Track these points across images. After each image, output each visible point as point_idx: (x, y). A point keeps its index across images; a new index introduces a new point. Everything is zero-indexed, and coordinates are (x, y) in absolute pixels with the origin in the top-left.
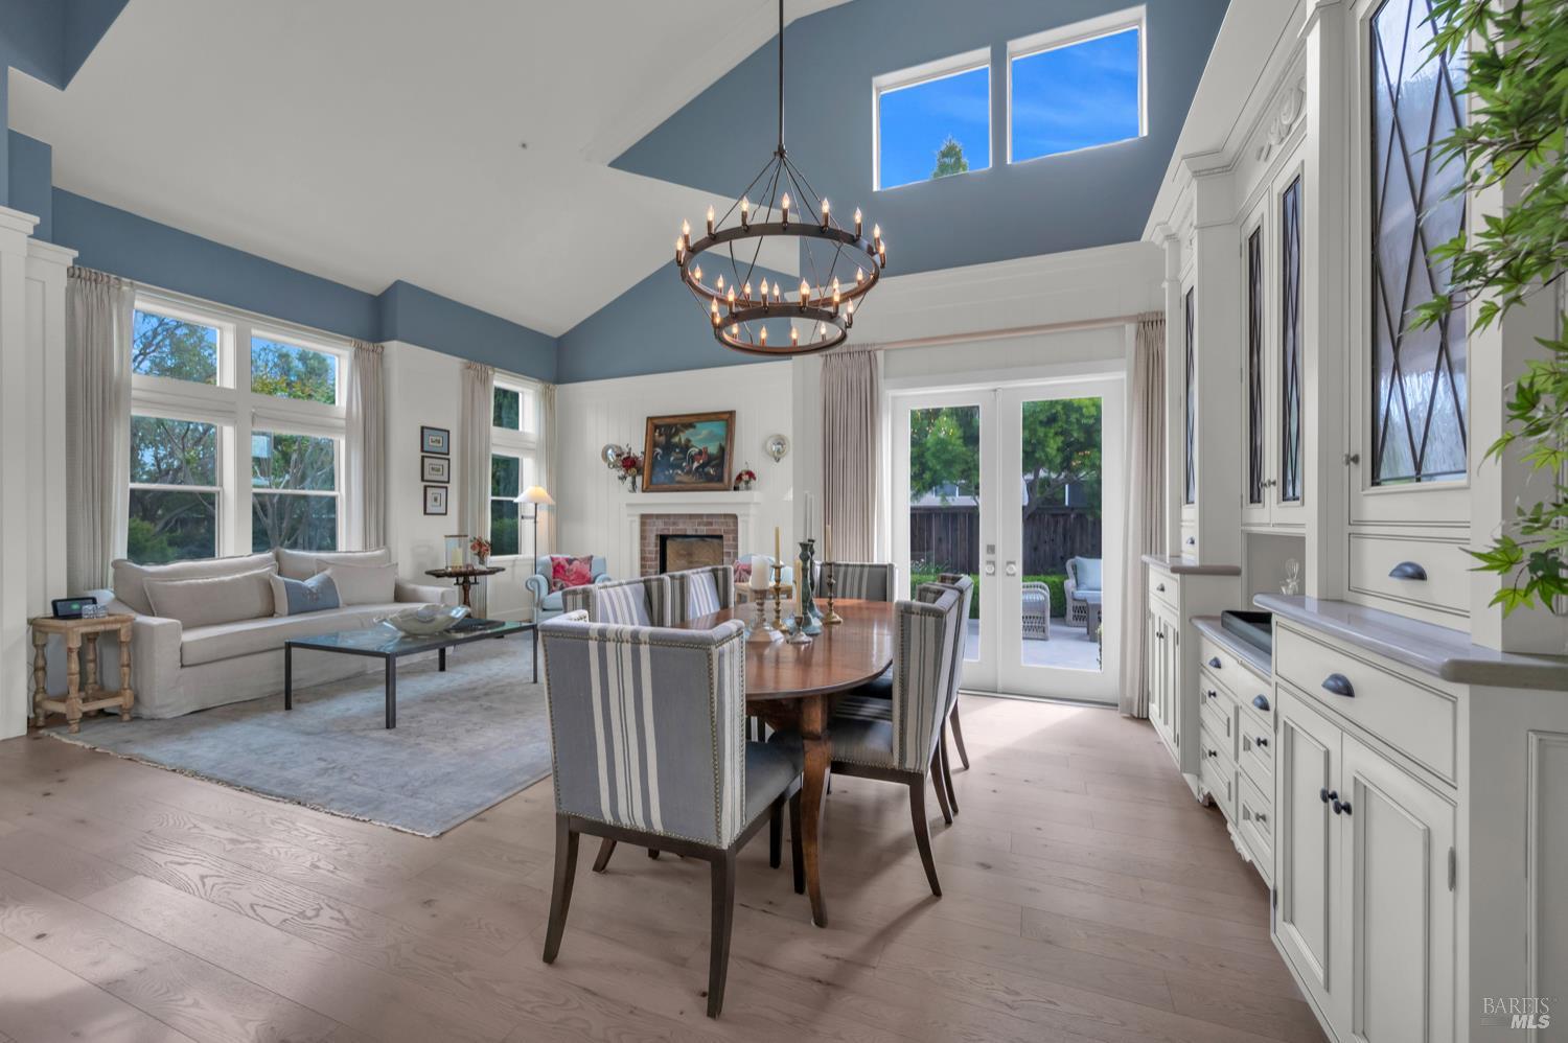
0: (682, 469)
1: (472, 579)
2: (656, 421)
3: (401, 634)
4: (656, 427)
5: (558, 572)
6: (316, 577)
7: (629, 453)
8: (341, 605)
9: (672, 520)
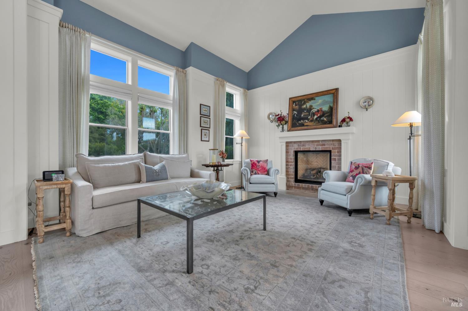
0: (308, 119)
1: (220, 168)
2: (293, 99)
3: (194, 198)
4: (294, 102)
5: (254, 166)
6: (158, 165)
7: (281, 115)
8: (169, 178)
9: (302, 144)
